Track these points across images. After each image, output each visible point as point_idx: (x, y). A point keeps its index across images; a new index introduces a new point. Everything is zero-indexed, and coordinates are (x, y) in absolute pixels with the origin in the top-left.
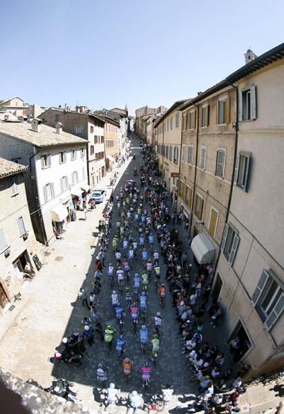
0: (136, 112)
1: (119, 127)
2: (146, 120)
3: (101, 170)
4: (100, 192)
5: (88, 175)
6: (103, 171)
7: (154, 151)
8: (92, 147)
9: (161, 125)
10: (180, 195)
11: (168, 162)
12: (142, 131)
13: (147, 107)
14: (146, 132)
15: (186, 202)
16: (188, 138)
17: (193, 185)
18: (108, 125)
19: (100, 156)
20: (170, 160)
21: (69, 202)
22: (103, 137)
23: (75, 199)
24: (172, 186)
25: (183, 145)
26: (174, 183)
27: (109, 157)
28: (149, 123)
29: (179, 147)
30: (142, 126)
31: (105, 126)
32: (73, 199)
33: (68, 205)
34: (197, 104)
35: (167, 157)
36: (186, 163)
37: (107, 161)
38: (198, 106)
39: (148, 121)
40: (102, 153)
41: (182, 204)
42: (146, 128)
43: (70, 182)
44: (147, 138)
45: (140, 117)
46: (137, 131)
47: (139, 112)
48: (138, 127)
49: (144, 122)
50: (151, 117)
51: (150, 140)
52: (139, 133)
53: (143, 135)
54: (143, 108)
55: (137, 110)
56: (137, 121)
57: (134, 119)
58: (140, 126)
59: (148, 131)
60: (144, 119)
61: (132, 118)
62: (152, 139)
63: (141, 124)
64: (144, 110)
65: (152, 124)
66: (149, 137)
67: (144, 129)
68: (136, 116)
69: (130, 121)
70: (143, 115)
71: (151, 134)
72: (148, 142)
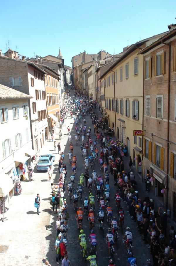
0: (72, 61)
1: (59, 79)
2: (87, 70)
3: (44, 132)
4: (48, 158)
5: (32, 138)
6: (46, 133)
7: (100, 107)
8: (34, 104)
9: (110, 75)
10: (147, 156)
11: (124, 118)
12: (82, 84)
13: (85, 52)
14: (87, 84)
15: (157, 164)
16: (154, 88)
17: (165, 143)
18: (48, 77)
19: (43, 114)
20: (128, 116)
21: (12, 172)
22: (44, 92)
23: (20, 166)
24: (133, 146)
25: (147, 97)
26: (135, 143)
27: (51, 116)
28: (91, 74)
29: (141, 100)
30: (81, 77)
31: (45, 78)
32: (17, 168)
33: (12, 174)
34: (167, 42)
35: (122, 113)
36: (153, 117)
37: (50, 121)
38: (170, 45)
39: (89, 72)
40: (45, 111)
41: (151, 166)
42: (87, 80)
43: (13, 147)
44: (89, 92)
45: (79, 67)
46: (75, 85)
47: (76, 60)
48: (77, 80)
49: (84, 73)
50: (93, 65)
51: (94, 95)
52: (78, 87)
53: (84, 90)
54: (80, 55)
55: (73, 58)
56: (74, 72)
57: (70, 69)
58: (78, 78)
59: (89, 83)
60: (83, 69)
61: (68, 68)
62: (96, 93)
63: (80, 75)
64: (81, 58)
65: (95, 76)
66: (92, 91)
67: (84, 81)
68: (73, 65)
69: (66, 72)
70: (81, 63)
71: (95, 87)
72: (91, 97)
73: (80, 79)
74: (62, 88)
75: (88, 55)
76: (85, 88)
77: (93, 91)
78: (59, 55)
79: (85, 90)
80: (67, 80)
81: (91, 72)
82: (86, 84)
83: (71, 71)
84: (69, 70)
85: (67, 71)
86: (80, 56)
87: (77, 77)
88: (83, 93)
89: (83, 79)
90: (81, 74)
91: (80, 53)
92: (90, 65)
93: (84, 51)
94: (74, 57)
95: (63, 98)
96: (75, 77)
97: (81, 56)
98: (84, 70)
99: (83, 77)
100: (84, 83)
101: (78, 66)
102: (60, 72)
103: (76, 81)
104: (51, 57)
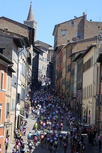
0: (55, 33)
1: (10, 71)
2: (81, 56)
12: (69, 85)
13: (84, 17)
14: (80, 88)
28: (89, 64)
30: (70, 69)
39: (86, 59)
42: (80, 77)
44: (83, 106)
45: (66, 47)
46: (56, 85)
47: (63, 33)
48: (60, 75)
49: (75, 60)
50: (95, 46)
51: (93, 113)
52: (61, 91)
53: (73, 98)
54: (72, 21)
55: (57, 26)
56: (57, 57)
57: (49, 51)
58: (64, 70)
59: (84, 86)
60: (75, 53)
61: (46, 47)
62: (96, 108)
63: (67, 65)
64: (76, 28)
65: (98, 69)
66: (88, 104)
67: (75, 79)
68: (56, 43)
69: (40, 55)
70: (73, 39)
71: (95, 94)
72: (86, 117)
73: (66, 73)
74: (19, 91)
75: (91, 22)
76: (75, 96)
77: (91, 104)
78: (28, 19)
79: (74, 100)
80: (40, 74)
81: (90, 61)
82: (77, 85)
83: (52, 54)
84: (47, 52)
85: (42, 55)
86: (73, 23)
87: (61, 69)
88: (69, 105)
89: (72, 74)
90: (70, 63)
91: (74, 18)
92: (89, 44)
93: (84, 13)
94: (59, 25)
95: (18, 113)
96: (57, 68)
97: (76, 24)
98: (77, 55)
99: (74, 70)
100: (73, 83)
101: (65, 44)
102: (18, 56)
103: (58, 79)
104: (5, 22)
